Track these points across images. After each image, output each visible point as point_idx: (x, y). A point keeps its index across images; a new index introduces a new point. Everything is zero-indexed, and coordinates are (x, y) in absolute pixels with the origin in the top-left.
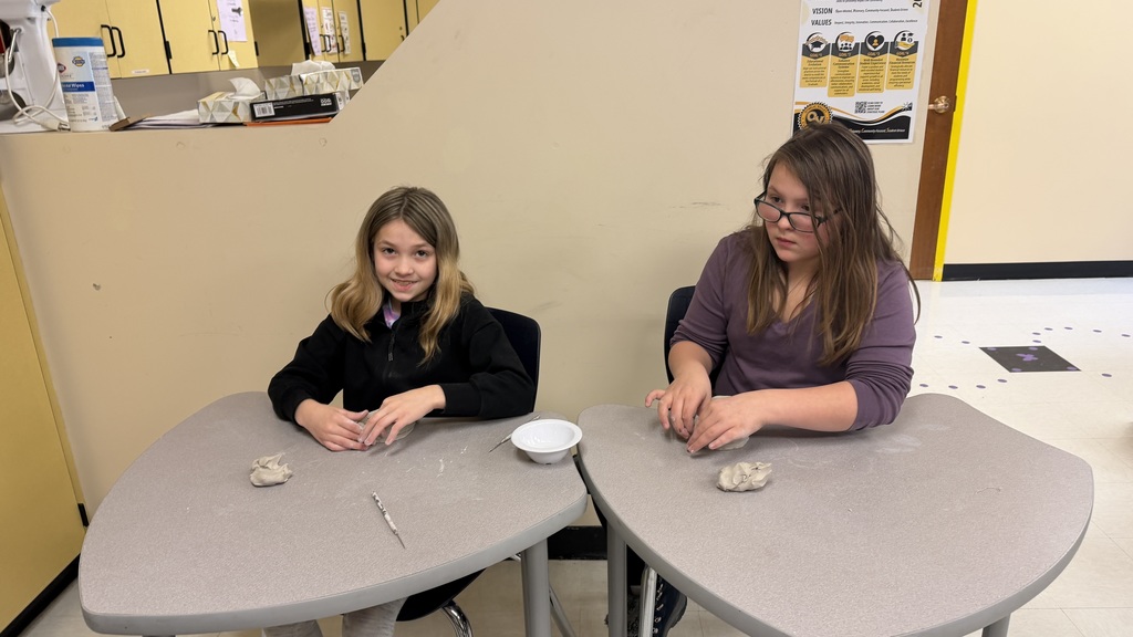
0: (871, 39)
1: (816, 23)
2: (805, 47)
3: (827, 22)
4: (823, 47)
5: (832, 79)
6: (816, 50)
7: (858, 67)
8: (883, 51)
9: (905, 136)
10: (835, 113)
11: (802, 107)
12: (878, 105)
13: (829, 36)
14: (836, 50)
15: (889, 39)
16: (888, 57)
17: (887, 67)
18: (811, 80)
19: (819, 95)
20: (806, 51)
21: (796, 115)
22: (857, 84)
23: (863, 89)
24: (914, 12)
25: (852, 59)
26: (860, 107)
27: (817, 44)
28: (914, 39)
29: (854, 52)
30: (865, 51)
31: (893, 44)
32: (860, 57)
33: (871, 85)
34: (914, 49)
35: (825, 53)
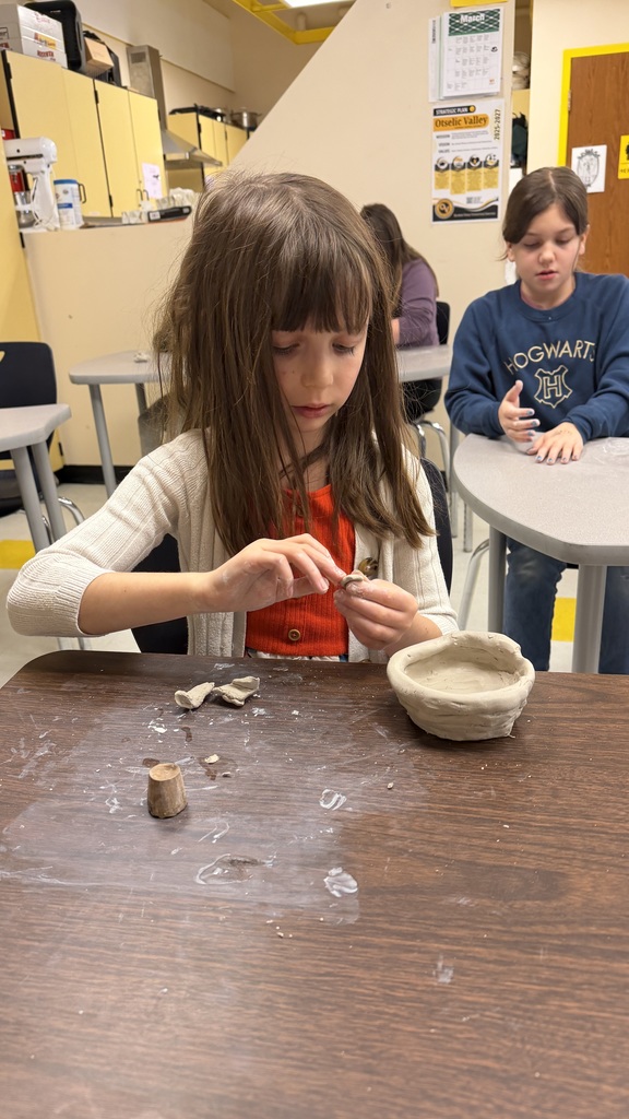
0: (472, 160)
1: (441, 151)
2: (436, 166)
3: (447, 151)
4: (445, 166)
5: (453, 184)
6: (443, 167)
7: (466, 176)
8: (480, 166)
9: (496, 216)
10: (456, 205)
11: (436, 202)
12: (479, 198)
13: (449, 159)
14: (453, 167)
15: (482, 159)
16: (483, 169)
17: (483, 176)
18: (441, 185)
19: (446, 194)
20: (437, 168)
21: (434, 207)
22: (466, 186)
23: (471, 189)
24: (495, 143)
25: (462, 172)
26: (469, 200)
27: (442, 164)
28: (497, 158)
29: (463, 167)
30: (470, 166)
31: (485, 162)
32: (467, 171)
33: (474, 187)
34: (497, 165)
35: (447, 169)
